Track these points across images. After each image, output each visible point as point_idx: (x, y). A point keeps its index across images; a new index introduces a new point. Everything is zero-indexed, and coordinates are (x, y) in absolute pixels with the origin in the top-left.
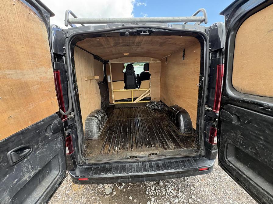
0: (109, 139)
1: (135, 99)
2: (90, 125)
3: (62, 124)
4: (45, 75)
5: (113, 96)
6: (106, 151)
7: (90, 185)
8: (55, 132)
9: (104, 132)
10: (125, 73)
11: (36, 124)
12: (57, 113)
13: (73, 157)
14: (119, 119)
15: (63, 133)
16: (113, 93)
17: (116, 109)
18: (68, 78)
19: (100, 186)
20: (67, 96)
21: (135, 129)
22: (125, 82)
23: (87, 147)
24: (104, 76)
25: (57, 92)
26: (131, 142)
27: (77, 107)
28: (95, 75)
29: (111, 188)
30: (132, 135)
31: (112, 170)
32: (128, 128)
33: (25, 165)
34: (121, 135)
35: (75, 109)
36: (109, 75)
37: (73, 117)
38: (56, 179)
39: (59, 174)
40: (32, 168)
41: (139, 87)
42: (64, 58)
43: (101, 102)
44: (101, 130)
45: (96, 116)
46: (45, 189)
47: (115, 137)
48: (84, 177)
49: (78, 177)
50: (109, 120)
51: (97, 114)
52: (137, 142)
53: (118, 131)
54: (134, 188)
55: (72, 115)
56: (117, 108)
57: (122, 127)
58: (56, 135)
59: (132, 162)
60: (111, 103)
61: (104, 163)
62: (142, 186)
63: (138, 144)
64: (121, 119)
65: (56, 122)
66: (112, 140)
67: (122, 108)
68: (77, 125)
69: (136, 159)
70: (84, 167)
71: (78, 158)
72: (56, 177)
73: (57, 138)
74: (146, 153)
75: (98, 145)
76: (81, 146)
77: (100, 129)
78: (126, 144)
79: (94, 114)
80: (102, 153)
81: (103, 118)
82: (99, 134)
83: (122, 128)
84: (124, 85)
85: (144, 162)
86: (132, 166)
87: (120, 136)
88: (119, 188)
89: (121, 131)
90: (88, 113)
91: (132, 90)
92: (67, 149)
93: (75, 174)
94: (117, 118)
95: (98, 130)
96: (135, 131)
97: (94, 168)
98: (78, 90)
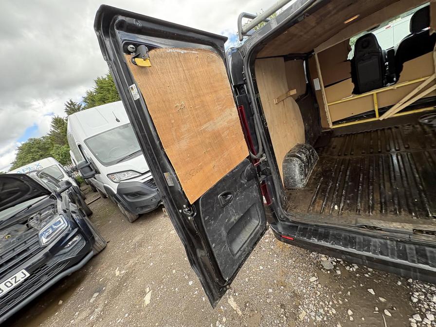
0: (323, 191)
1: (382, 111)
2: (289, 169)
3: (254, 169)
4: (230, 117)
5: (328, 114)
6: (317, 208)
7: (299, 249)
8: (249, 178)
9: (313, 180)
10: (352, 61)
11: (232, 171)
12: (247, 158)
13: (272, 209)
14: (342, 158)
15: (257, 180)
16: (327, 109)
17: (336, 138)
18: (253, 111)
19: (313, 254)
20: (255, 135)
21: (381, 176)
22: (355, 81)
23: (289, 199)
24: (307, 82)
25: (244, 133)
26: (369, 201)
27: (269, 147)
28: (290, 89)
29: (332, 263)
30: (371, 187)
31: (330, 238)
32: (362, 175)
33: (230, 209)
34: (347, 187)
35: (266, 150)
36: (317, 77)
37: (266, 160)
38: (257, 228)
39: (260, 224)
40: (236, 212)
41: (397, 79)
42: (245, 86)
43: (305, 131)
44: (309, 176)
45: (297, 156)
46: (249, 235)
47: (333, 188)
48: (288, 235)
49: (281, 233)
50: (322, 159)
51: (299, 152)
52: (385, 203)
53: (339, 178)
54: (380, 279)
55: (264, 158)
56: (337, 136)
57: (348, 171)
58: (250, 182)
59: (369, 236)
60: (325, 129)
61: (315, 225)
62: (399, 283)
63: (384, 207)
64: (348, 158)
65: (248, 168)
66: (329, 193)
67: (349, 135)
68: (272, 170)
69: (378, 231)
70: (286, 223)
71: (278, 211)
72: (257, 226)
73: (252, 185)
74: (409, 227)
75: (305, 198)
76: (280, 197)
77: (306, 175)
78: (357, 203)
79: (295, 152)
80: (310, 211)
81: (310, 157)
82: (305, 181)
83: (348, 173)
84: (352, 86)
85: (401, 241)
86: (370, 241)
87: (343, 188)
88: (348, 268)
89: (347, 180)
90: (285, 153)
91: (374, 92)
92: (264, 198)
93: (277, 229)
94: (339, 155)
95: (302, 177)
96: (381, 181)
97: (300, 228)
98: (266, 124)
